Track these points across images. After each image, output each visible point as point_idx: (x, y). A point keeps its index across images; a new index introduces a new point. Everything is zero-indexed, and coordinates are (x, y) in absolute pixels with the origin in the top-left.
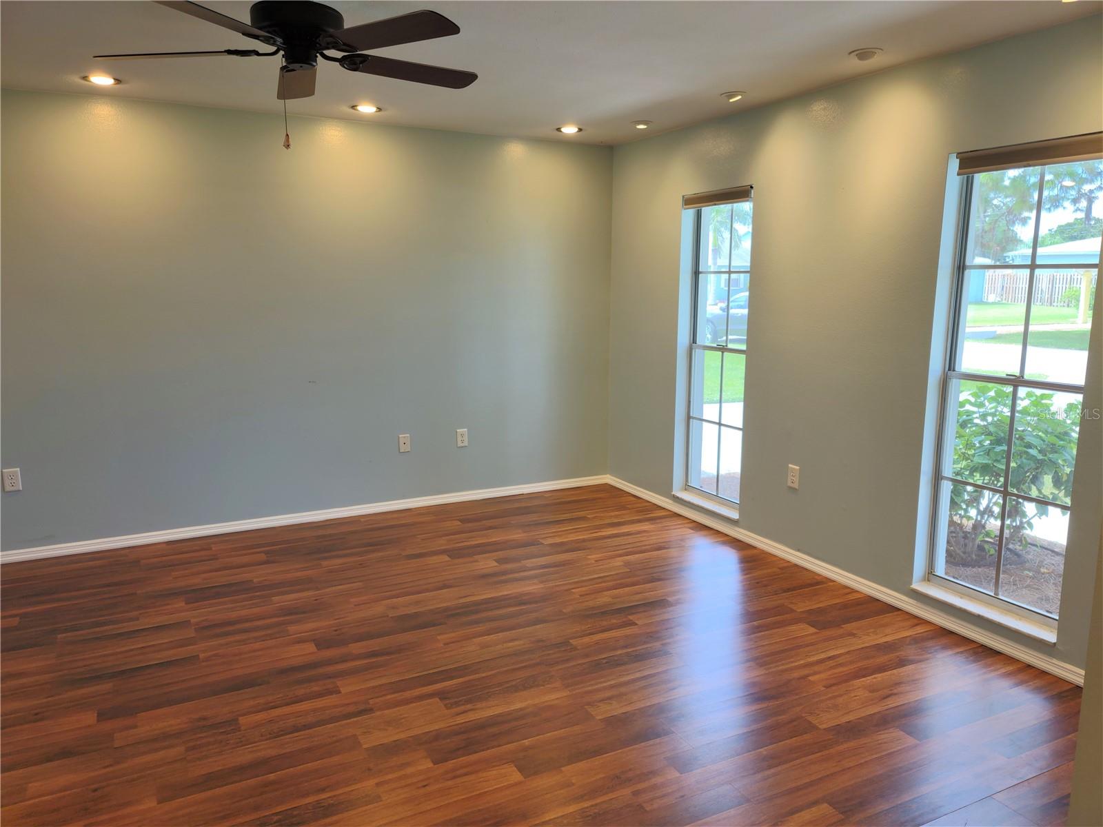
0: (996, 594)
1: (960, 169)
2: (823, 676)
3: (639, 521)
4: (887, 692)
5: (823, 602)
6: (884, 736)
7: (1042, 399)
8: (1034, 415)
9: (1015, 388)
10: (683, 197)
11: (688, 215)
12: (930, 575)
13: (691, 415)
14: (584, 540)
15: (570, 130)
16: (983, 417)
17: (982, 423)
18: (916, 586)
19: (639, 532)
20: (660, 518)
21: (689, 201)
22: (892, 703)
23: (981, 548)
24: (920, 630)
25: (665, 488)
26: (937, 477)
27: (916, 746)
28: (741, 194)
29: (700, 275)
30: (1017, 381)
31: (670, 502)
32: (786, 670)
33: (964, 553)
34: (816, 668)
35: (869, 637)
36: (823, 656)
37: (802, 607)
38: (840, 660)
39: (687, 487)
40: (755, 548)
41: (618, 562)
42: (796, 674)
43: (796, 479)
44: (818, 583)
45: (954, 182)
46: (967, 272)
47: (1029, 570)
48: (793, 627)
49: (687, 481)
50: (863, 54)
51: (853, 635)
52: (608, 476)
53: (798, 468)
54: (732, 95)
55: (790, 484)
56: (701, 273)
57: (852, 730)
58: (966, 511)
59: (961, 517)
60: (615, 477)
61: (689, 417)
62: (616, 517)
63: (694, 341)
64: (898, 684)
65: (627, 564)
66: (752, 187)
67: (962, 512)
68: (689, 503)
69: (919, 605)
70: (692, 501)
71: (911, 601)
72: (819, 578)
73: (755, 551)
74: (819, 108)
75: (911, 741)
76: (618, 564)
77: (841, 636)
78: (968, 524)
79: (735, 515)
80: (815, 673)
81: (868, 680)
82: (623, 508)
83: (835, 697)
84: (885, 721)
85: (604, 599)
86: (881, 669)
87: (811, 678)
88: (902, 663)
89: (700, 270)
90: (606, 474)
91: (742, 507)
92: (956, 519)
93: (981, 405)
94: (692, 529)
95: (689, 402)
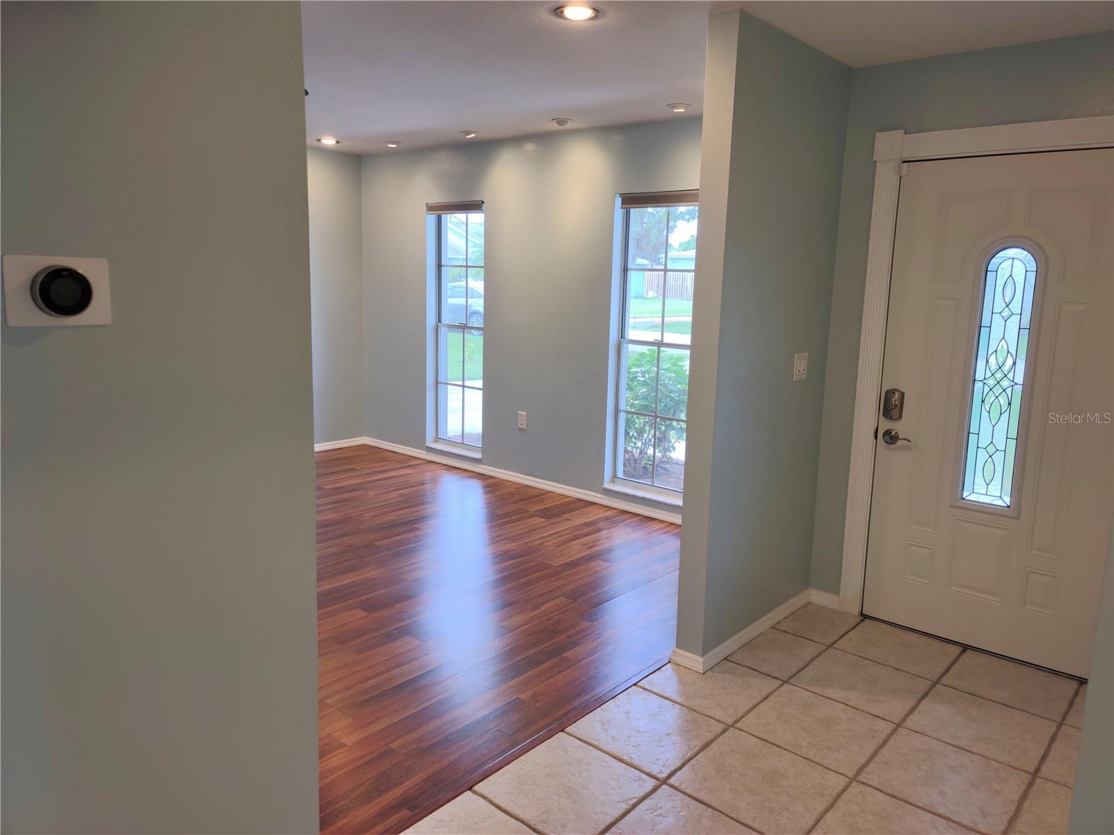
0: (653, 483)
1: (622, 204)
2: (552, 542)
3: (401, 468)
4: (592, 545)
5: (548, 504)
6: (593, 564)
7: (678, 361)
8: (674, 372)
9: (659, 347)
10: (427, 204)
11: (431, 219)
12: (615, 477)
13: (439, 380)
14: (361, 484)
15: (329, 141)
16: (643, 373)
17: (642, 379)
18: (607, 485)
19: (404, 475)
20: (418, 465)
21: (431, 208)
22: (595, 549)
23: (645, 468)
24: (609, 513)
25: (420, 442)
26: (617, 411)
27: (609, 567)
28: (475, 206)
29: (442, 268)
30: (660, 344)
31: (425, 452)
32: (530, 542)
33: (635, 471)
34: (548, 539)
35: (578, 519)
36: (552, 532)
37: (533, 508)
38: (563, 533)
39: (437, 439)
40: (495, 478)
41: (394, 494)
42: (536, 543)
43: (524, 422)
44: (544, 494)
45: (619, 213)
46: (629, 272)
47: (674, 478)
48: (531, 520)
49: (437, 434)
50: (561, 122)
51: (570, 520)
52: (366, 437)
53: (525, 413)
54: (468, 133)
55: (520, 426)
56: (444, 266)
57: (574, 564)
58: (635, 443)
59: (632, 448)
60: (372, 437)
61: (437, 383)
62: (382, 466)
63: (440, 321)
64: (599, 540)
65: (401, 495)
66: (483, 202)
67: (633, 445)
68: (441, 451)
69: (609, 498)
70: (443, 449)
71: (604, 497)
72: (543, 492)
73: (495, 480)
74: (529, 147)
75: (607, 565)
76: (395, 496)
77: (562, 521)
78: (636, 453)
79: (478, 456)
80: (547, 541)
81: (581, 540)
82: (385, 460)
83: (562, 551)
84: (591, 558)
85: (391, 517)
86: (588, 534)
87: (546, 544)
88: (599, 530)
89: (442, 264)
90: (363, 436)
91: (484, 450)
92: (629, 449)
93: (641, 366)
94: (445, 470)
95: (437, 370)
